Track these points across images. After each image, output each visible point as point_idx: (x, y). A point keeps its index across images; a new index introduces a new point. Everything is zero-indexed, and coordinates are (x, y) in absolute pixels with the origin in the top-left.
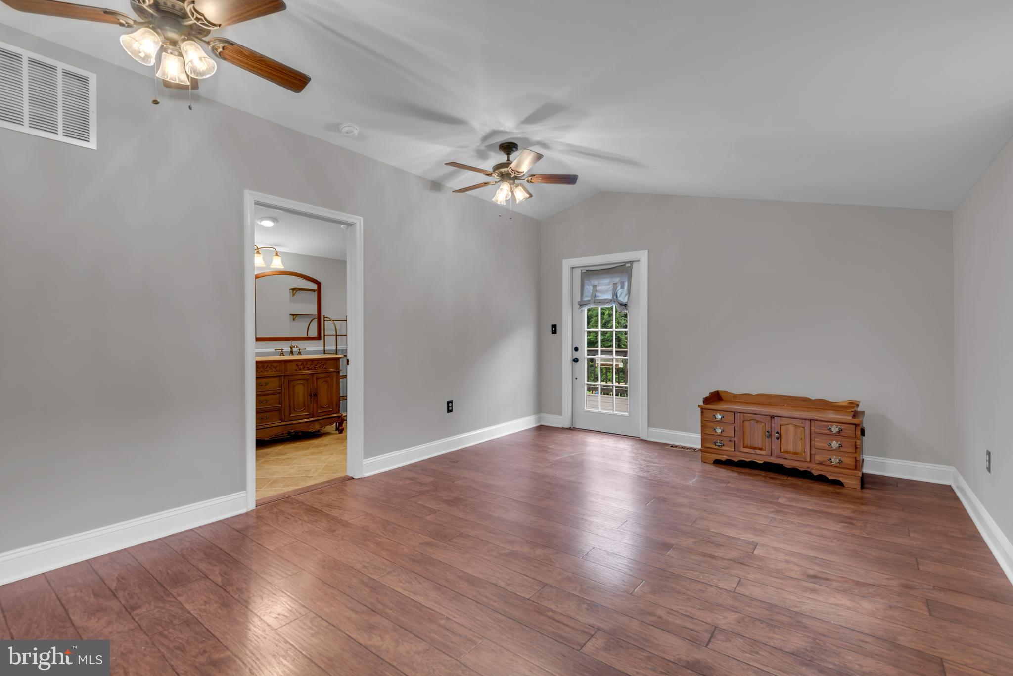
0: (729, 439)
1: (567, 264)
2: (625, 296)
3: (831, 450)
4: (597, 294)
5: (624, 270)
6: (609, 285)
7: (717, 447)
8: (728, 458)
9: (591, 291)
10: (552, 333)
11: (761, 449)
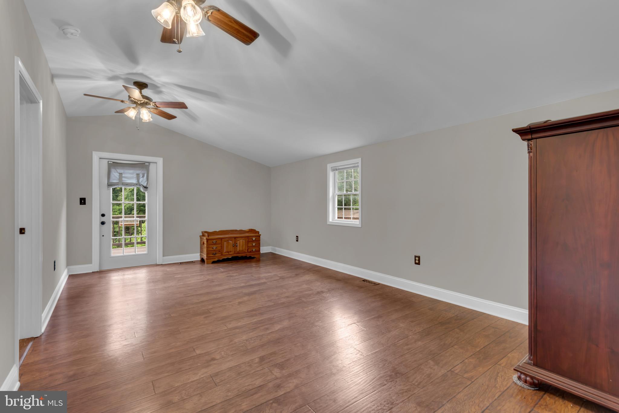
0: (218, 251)
1: (96, 156)
2: (145, 182)
3: (253, 246)
4: (123, 179)
5: (144, 166)
6: (133, 174)
7: (214, 255)
8: (218, 259)
9: (118, 177)
10: (81, 204)
11: (231, 252)
